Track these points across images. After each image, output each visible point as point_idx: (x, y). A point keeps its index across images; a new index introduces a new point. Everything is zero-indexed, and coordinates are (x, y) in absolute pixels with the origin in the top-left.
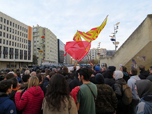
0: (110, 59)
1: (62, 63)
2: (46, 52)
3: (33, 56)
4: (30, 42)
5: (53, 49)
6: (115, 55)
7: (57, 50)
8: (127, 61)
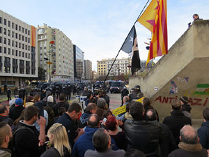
0: (142, 79)
1: (80, 78)
2: (58, 63)
3: (39, 68)
4: (33, 48)
5: (67, 58)
6: (149, 74)
7: (73, 60)
8: (164, 83)
